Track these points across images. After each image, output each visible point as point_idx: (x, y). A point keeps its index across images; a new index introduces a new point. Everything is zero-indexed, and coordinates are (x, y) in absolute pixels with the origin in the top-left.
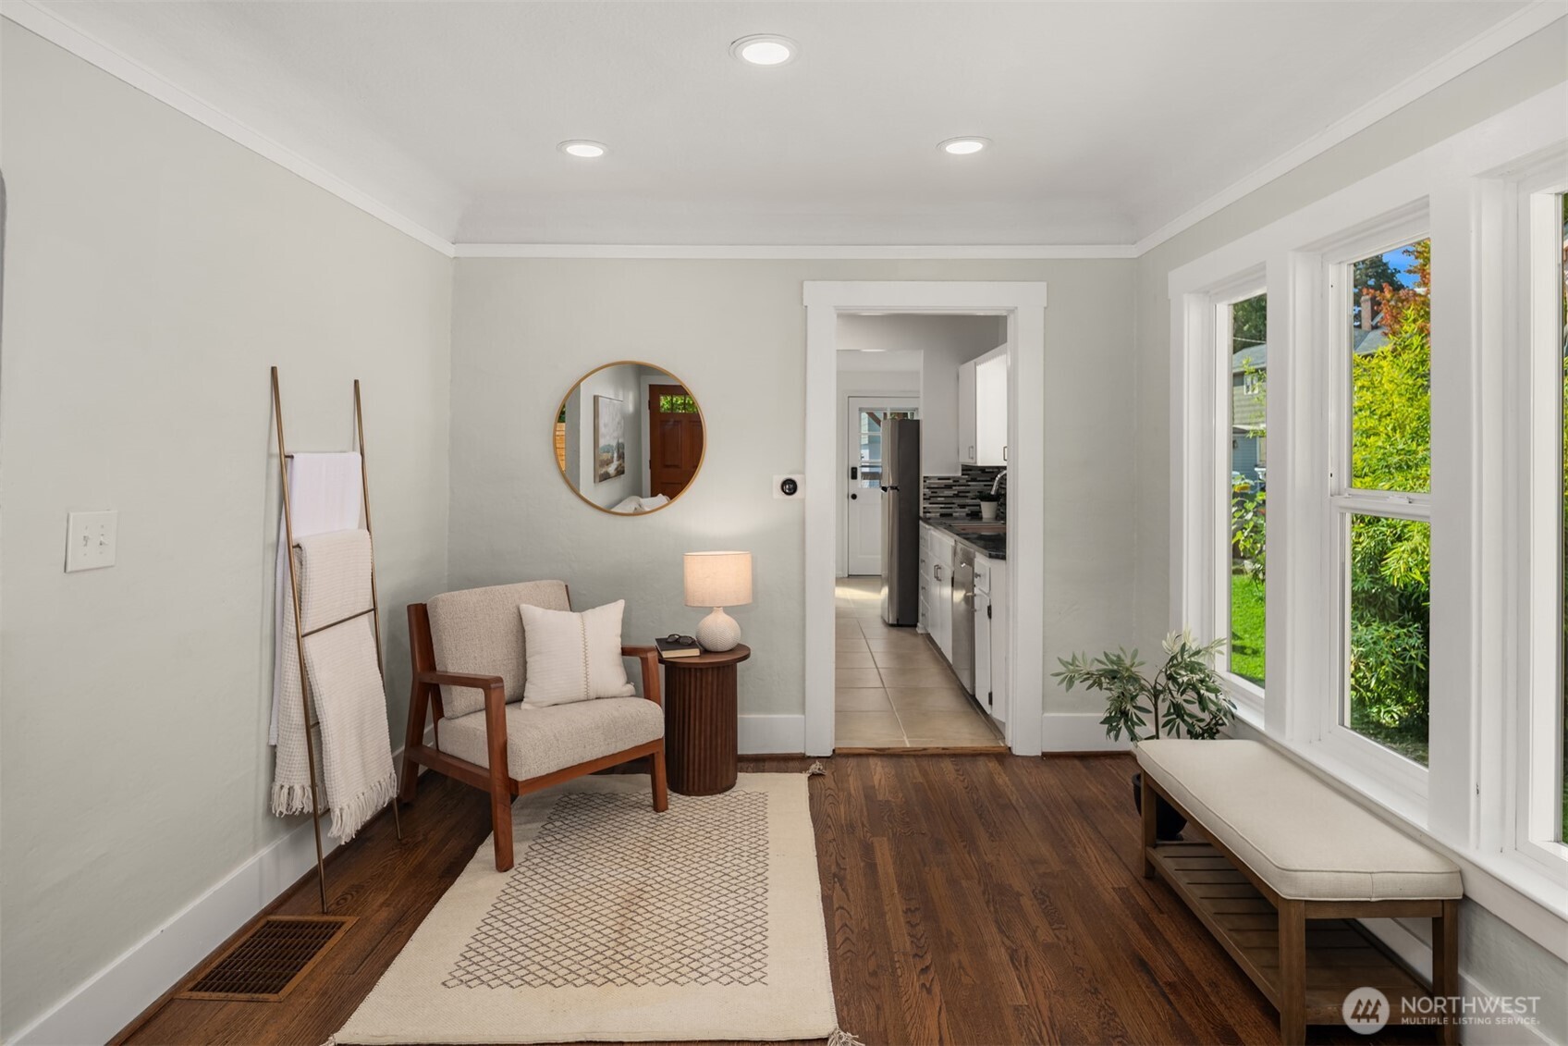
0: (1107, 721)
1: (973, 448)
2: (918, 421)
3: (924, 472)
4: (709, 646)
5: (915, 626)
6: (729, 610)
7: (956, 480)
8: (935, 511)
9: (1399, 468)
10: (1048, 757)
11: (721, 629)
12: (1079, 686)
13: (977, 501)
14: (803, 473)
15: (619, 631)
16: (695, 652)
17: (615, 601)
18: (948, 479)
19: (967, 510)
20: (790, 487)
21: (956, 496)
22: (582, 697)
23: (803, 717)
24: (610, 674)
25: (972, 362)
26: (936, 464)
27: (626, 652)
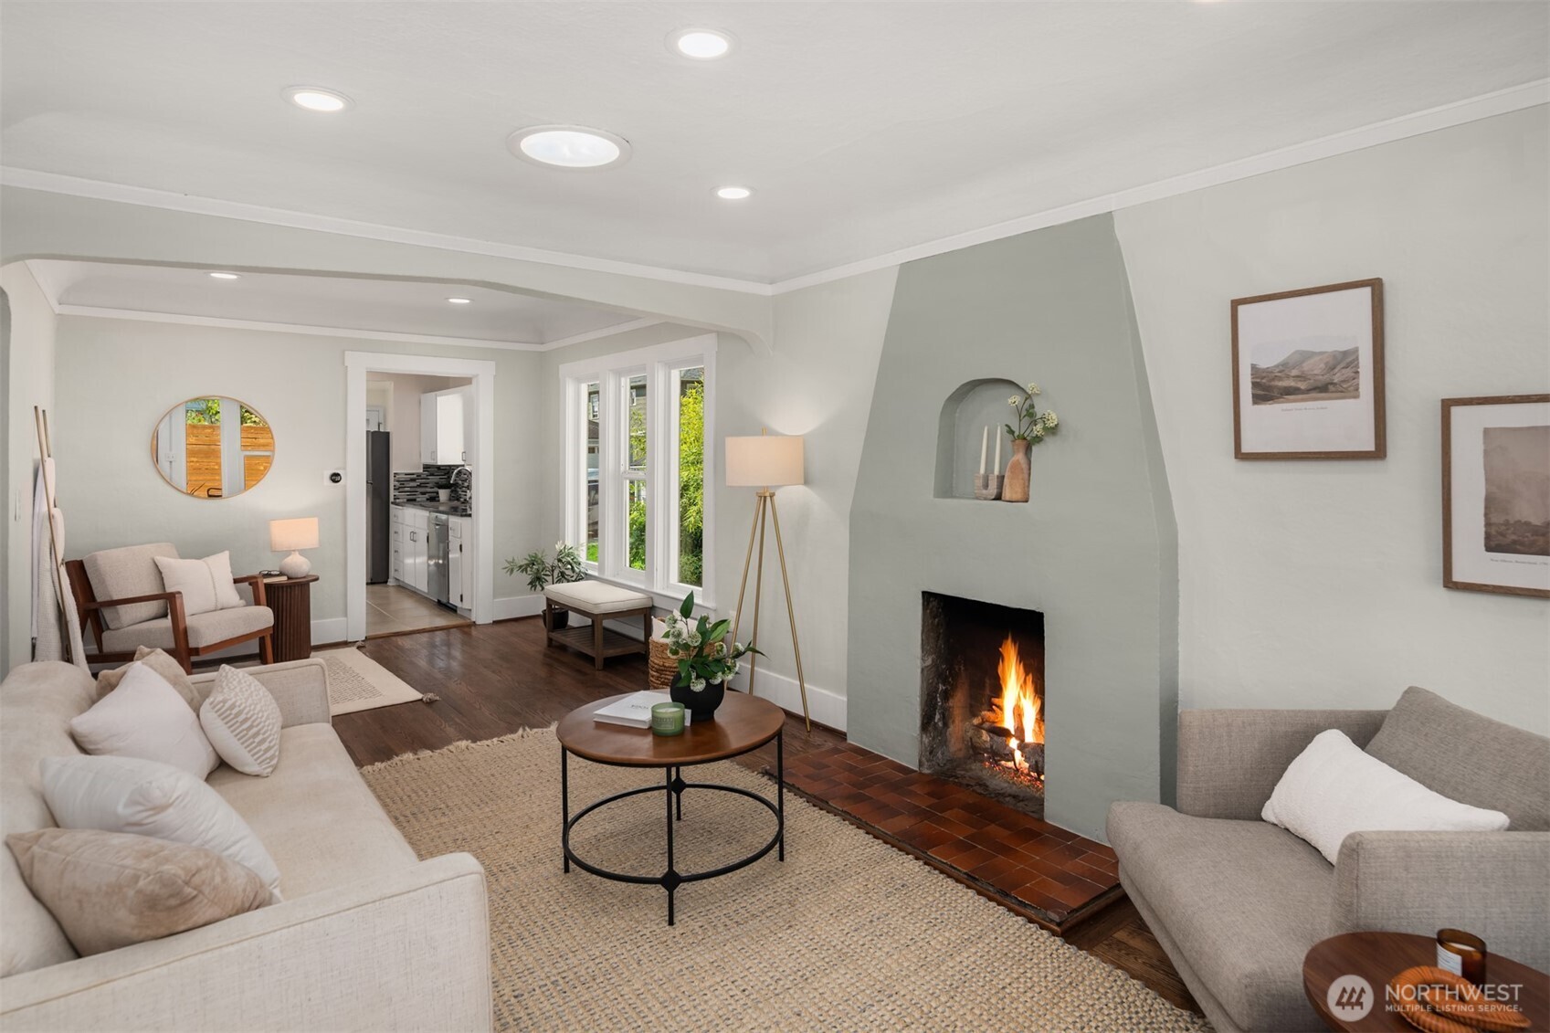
0: (530, 583)
1: (434, 453)
2: (388, 433)
3: (393, 470)
4: (290, 576)
5: (386, 582)
6: (303, 552)
7: (419, 475)
8: (403, 497)
9: (693, 463)
10: (496, 623)
11: (299, 564)
12: (516, 572)
13: (436, 489)
14: (345, 469)
15: (229, 569)
16: (284, 578)
17: (222, 551)
18: (413, 474)
19: (427, 496)
20: (335, 478)
21: (418, 486)
22: (212, 607)
23: (345, 619)
24: (230, 594)
25: (433, 394)
26: (403, 463)
27: (236, 581)
